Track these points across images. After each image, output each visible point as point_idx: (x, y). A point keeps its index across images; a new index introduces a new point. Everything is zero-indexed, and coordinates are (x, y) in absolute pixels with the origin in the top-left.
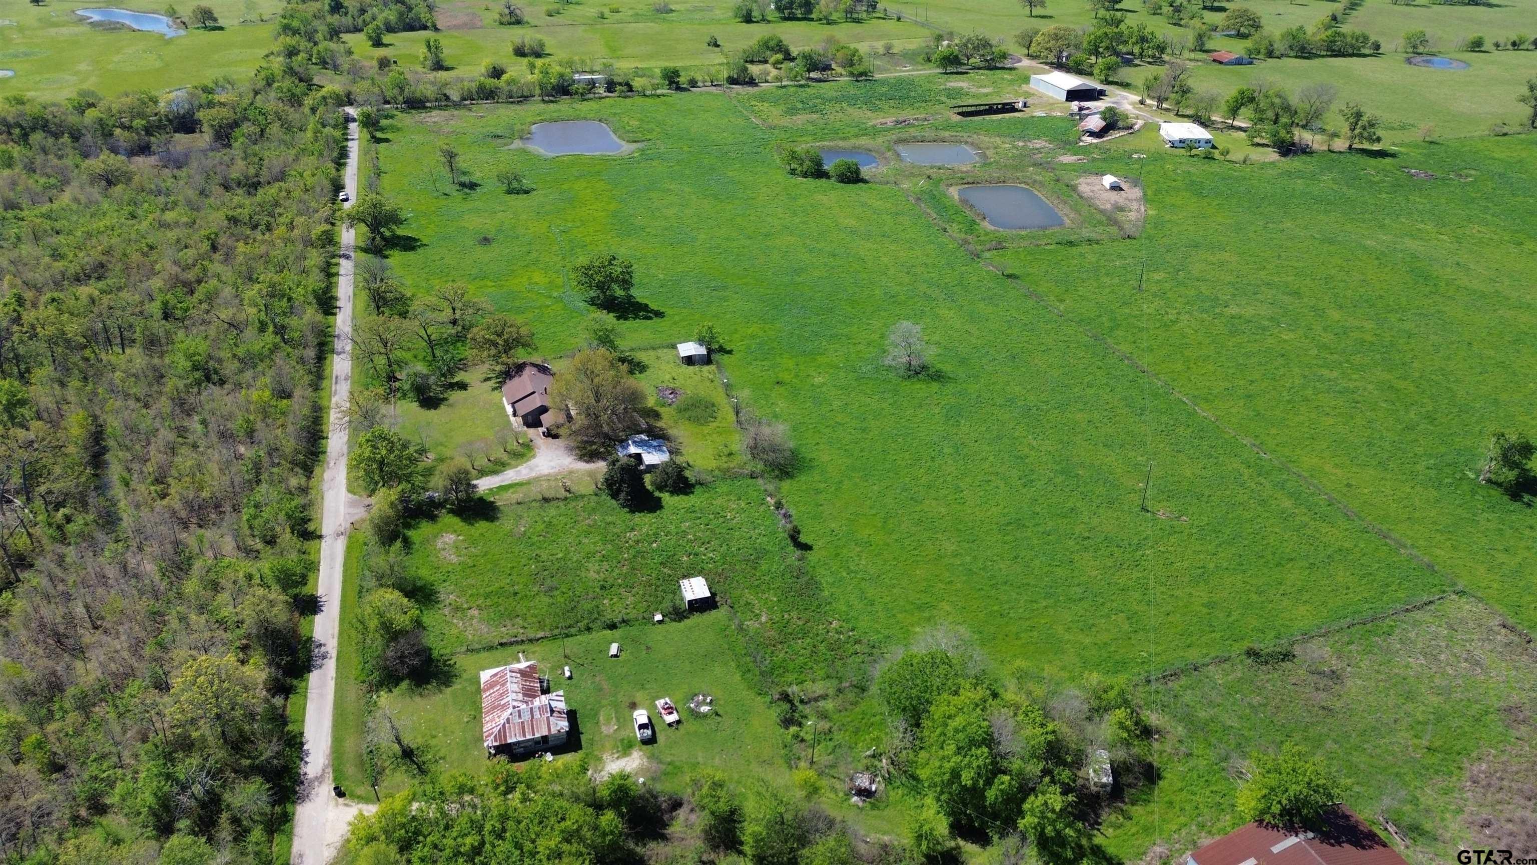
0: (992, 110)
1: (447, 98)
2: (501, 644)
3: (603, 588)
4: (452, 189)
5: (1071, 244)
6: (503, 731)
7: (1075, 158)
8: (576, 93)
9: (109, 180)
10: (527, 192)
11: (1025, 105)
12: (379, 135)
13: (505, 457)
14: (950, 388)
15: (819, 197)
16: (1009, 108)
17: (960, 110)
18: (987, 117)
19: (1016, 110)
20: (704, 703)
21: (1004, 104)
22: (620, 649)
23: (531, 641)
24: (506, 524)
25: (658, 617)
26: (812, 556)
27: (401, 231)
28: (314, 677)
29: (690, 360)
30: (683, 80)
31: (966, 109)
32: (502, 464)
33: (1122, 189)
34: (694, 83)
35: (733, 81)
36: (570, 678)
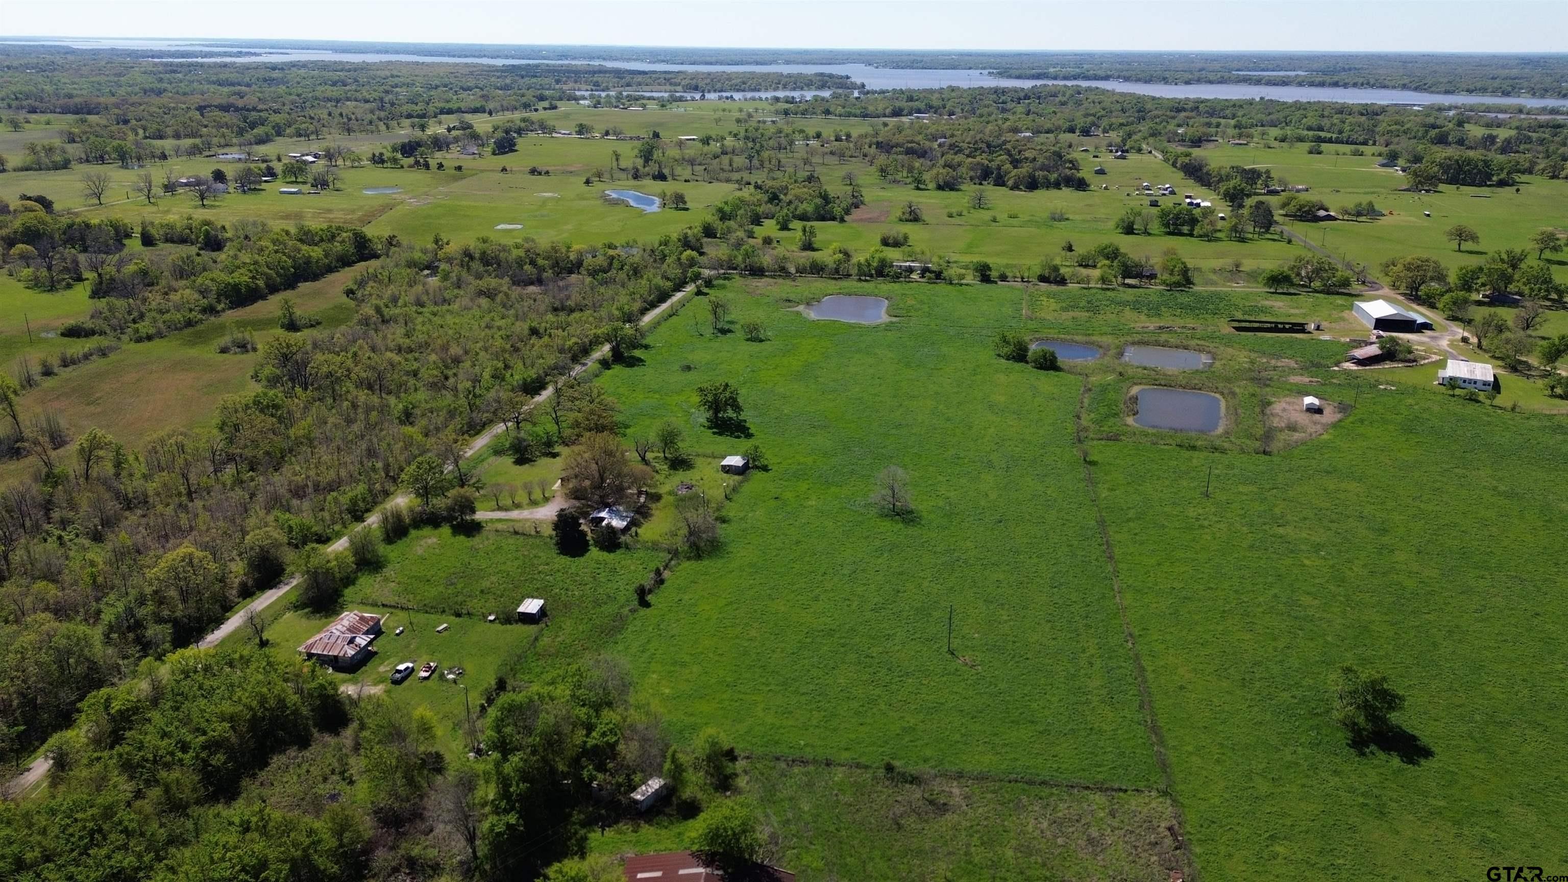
0: (1275, 328)
1: (783, 269)
2: (384, 605)
3: (482, 592)
4: (708, 331)
5: (1194, 448)
6: (312, 646)
7: (1307, 380)
10: (761, 341)
11: (1318, 328)
12: (706, 290)
13: (525, 500)
14: (911, 531)
15: (1002, 378)
16: (1300, 328)
17: (1236, 324)
18: (1260, 334)
19: (1303, 331)
20: (454, 673)
21: (1294, 324)
22: (446, 629)
23: (402, 608)
24: (476, 541)
25: (492, 618)
26: (643, 612)
27: (637, 353)
28: (270, 593)
29: (728, 470)
30: (994, 274)
31: (1244, 324)
32: (518, 506)
33: (1319, 411)
34: (1003, 278)
35: (1043, 279)
36: (398, 635)
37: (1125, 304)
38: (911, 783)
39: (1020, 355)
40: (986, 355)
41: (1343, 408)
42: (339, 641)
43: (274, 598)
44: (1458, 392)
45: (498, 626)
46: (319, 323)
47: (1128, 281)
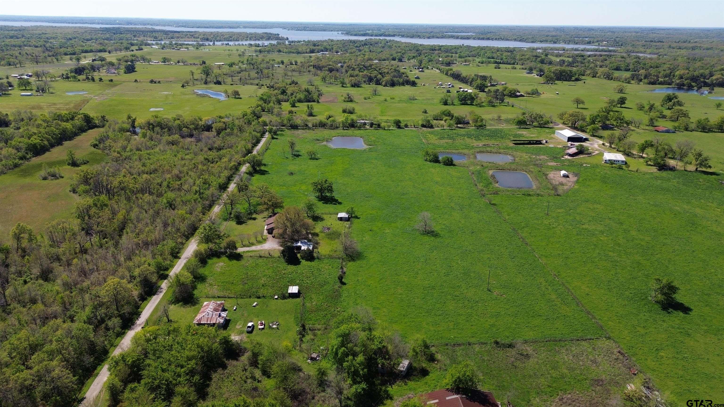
0: (530, 143)
1: (307, 125)
2: (218, 297)
3: (263, 286)
4: (290, 156)
5: (529, 195)
6: (200, 319)
7: (555, 164)
8: (356, 127)
9: (173, 143)
10: (317, 159)
11: (546, 142)
12: (275, 137)
13: (255, 242)
14: (438, 240)
15: (431, 170)
16: (539, 142)
17: (514, 142)
18: (526, 146)
19: (541, 144)
20: (275, 324)
21: (537, 141)
22: (257, 305)
23: (229, 298)
24: (242, 262)
25: (276, 297)
26: (344, 287)
27: (263, 168)
28: (154, 297)
29: (341, 219)
30: (402, 125)
31: (518, 142)
32: (253, 244)
33: (568, 177)
34: (406, 126)
35: (423, 126)
36: (235, 310)
37: (464, 135)
38: (508, 347)
39: (436, 160)
40: (420, 161)
41: (576, 175)
42: (214, 316)
43: (159, 300)
44: (614, 165)
45: (280, 301)
46: (88, 162)
47: (459, 125)
